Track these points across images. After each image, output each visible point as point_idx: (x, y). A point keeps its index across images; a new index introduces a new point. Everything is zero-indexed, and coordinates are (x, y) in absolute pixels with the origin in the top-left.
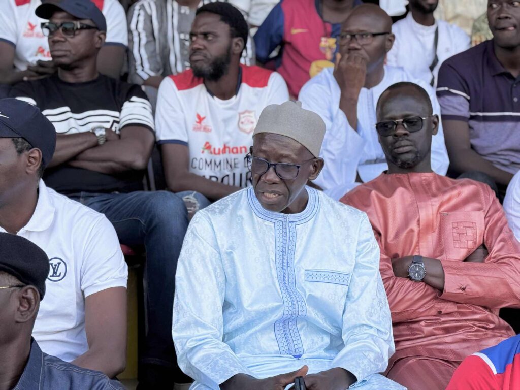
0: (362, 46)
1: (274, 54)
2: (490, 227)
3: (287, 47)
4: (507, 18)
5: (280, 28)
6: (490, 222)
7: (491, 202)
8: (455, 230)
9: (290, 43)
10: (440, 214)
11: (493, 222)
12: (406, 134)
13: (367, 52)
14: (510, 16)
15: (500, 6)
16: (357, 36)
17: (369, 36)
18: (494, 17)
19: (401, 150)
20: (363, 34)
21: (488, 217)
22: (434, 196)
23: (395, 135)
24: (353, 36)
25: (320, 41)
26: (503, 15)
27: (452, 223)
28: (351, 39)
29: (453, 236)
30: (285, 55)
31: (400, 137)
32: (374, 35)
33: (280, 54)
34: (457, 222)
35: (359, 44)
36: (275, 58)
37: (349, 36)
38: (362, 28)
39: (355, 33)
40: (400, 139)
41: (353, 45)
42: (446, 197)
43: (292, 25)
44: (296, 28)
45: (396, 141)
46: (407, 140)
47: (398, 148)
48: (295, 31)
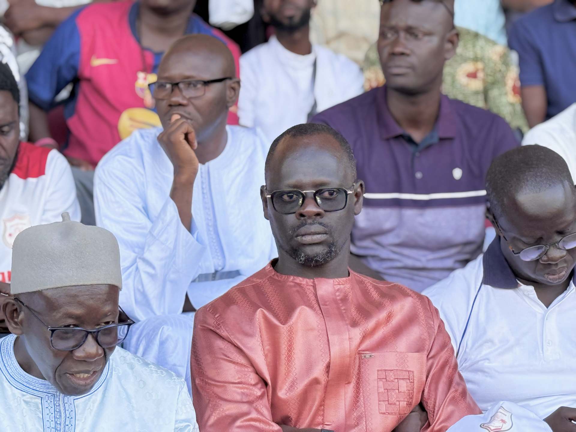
0: (189, 99)
1: (64, 94)
2: (433, 375)
3: (84, 87)
4: (402, 54)
5: (73, 56)
6: (435, 366)
7: (436, 332)
8: (381, 383)
9: (89, 80)
10: (359, 354)
11: (438, 367)
12: (318, 214)
13: (197, 109)
14: (407, 51)
15: (396, 35)
16: (181, 86)
17: (199, 86)
18: (386, 51)
19: (308, 239)
20: (190, 82)
21: (431, 358)
22: (354, 324)
23: (302, 215)
24: (175, 85)
25: (135, 79)
26: (399, 49)
27: (378, 371)
28: (173, 90)
29: (379, 393)
30: (80, 98)
31: (310, 217)
32: (207, 83)
33: (73, 95)
34: (385, 370)
35: (184, 98)
36: (65, 102)
37: (168, 86)
38: (188, 73)
39: (177, 81)
40: (309, 221)
41: (177, 99)
42: (371, 324)
43: (93, 52)
44: (99, 57)
45: (303, 225)
46: (320, 224)
47: (303, 235)
48: (97, 62)
